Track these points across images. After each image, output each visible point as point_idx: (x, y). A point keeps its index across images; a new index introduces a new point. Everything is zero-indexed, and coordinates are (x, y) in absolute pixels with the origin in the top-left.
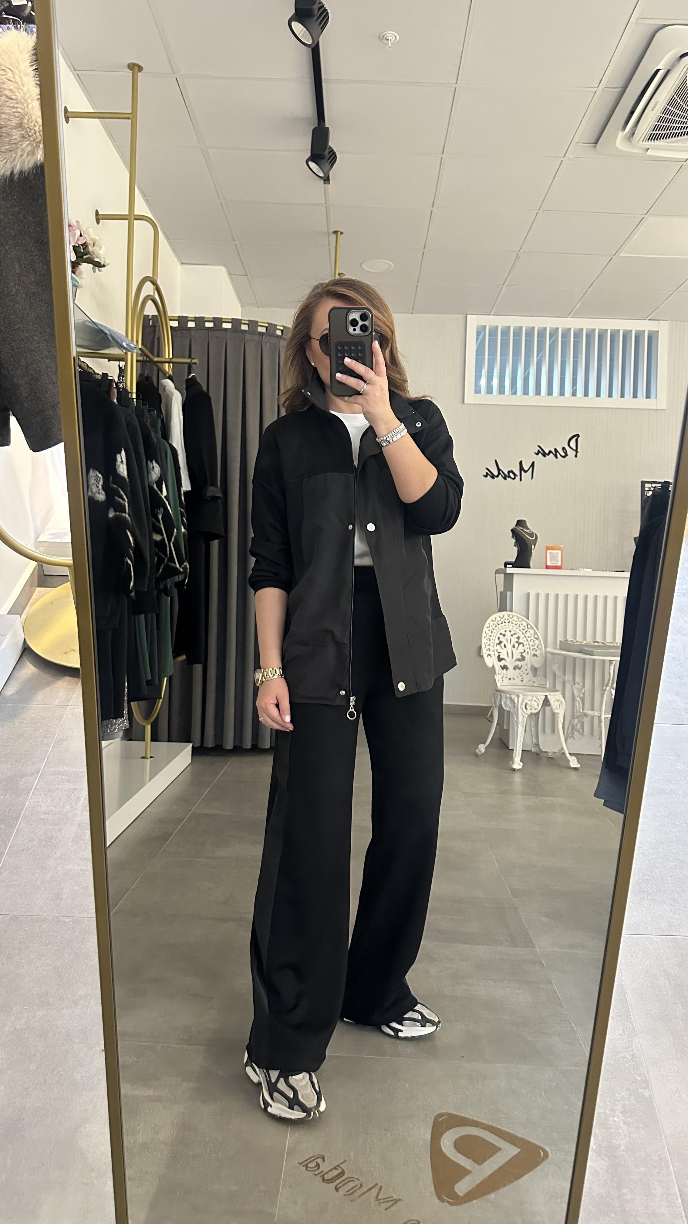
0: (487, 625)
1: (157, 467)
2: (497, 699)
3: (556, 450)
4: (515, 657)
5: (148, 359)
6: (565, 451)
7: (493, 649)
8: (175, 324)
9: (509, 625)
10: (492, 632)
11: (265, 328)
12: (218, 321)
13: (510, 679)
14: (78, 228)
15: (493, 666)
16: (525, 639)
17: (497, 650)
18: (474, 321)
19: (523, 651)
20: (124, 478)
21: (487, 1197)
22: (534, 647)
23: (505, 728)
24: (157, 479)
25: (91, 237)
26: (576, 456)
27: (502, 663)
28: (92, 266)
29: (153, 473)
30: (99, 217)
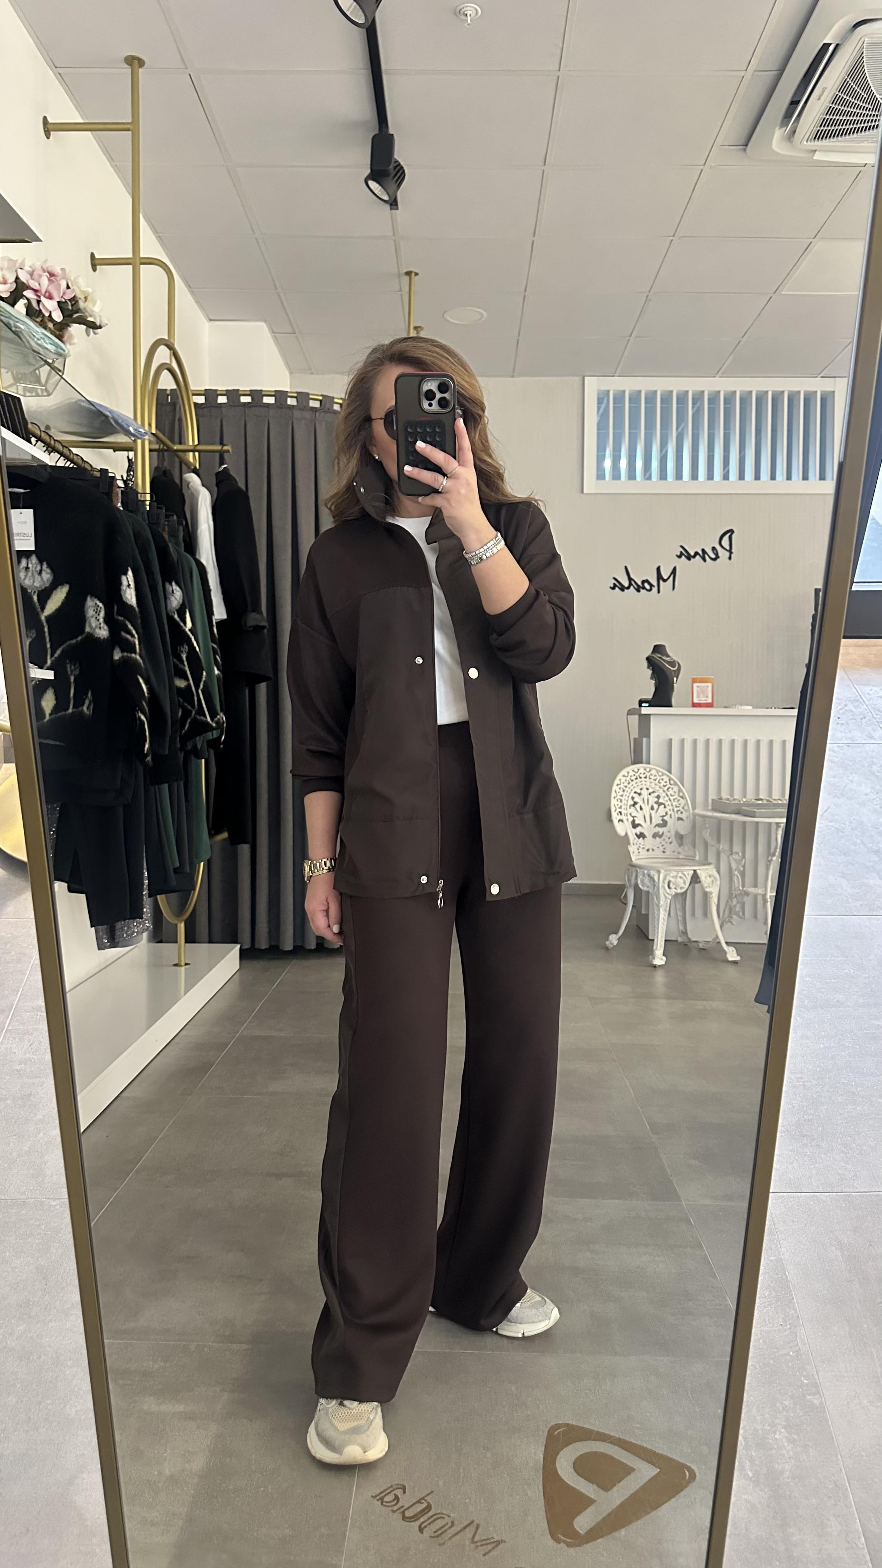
0: (617, 781)
1: (178, 591)
2: (632, 875)
3: (703, 550)
4: (655, 822)
5: (165, 448)
6: (715, 552)
7: (626, 812)
8: (201, 400)
9: (645, 781)
10: (624, 791)
11: (318, 403)
12: (256, 395)
13: (648, 850)
14: (64, 278)
15: (626, 834)
16: (667, 798)
17: (630, 814)
18: (593, 386)
19: (665, 814)
20: (131, 607)
21: (616, 1534)
22: (678, 809)
23: (643, 912)
24: (179, 606)
25: (82, 289)
26: (730, 558)
27: (638, 830)
28: (84, 327)
29: (173, 599)
30: (97, 262)
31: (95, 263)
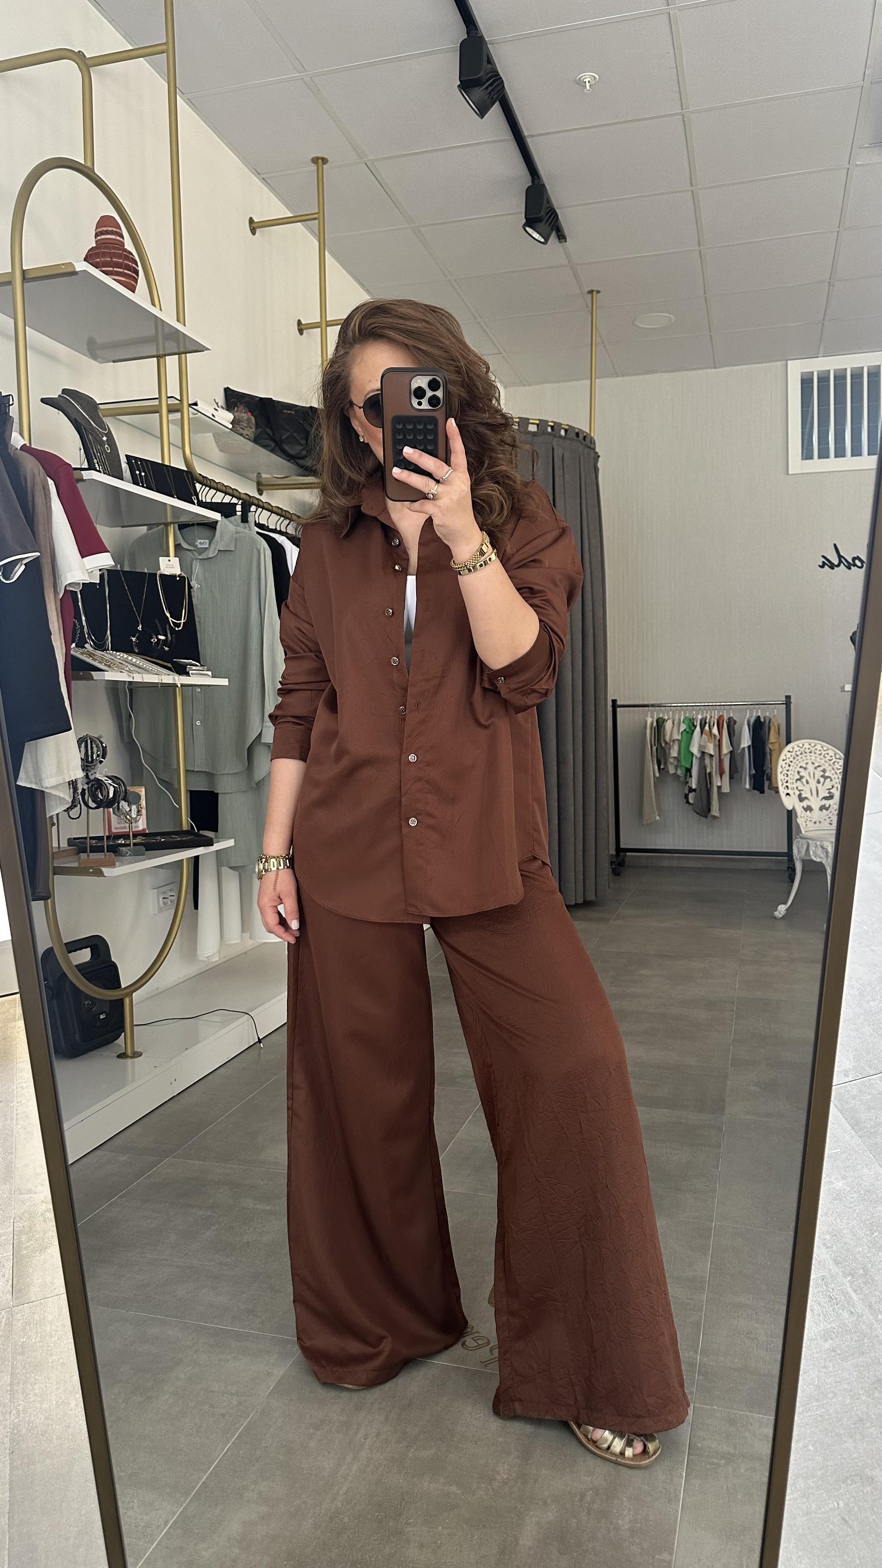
7: (792, 786)
13: (815, 823)
17: (797, 788)
18: (796, 369)
30: (302, 327)
31: (301, 328)
